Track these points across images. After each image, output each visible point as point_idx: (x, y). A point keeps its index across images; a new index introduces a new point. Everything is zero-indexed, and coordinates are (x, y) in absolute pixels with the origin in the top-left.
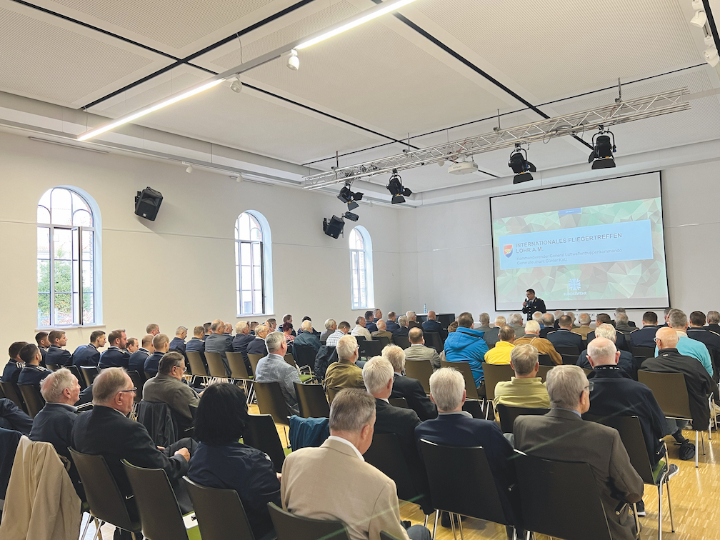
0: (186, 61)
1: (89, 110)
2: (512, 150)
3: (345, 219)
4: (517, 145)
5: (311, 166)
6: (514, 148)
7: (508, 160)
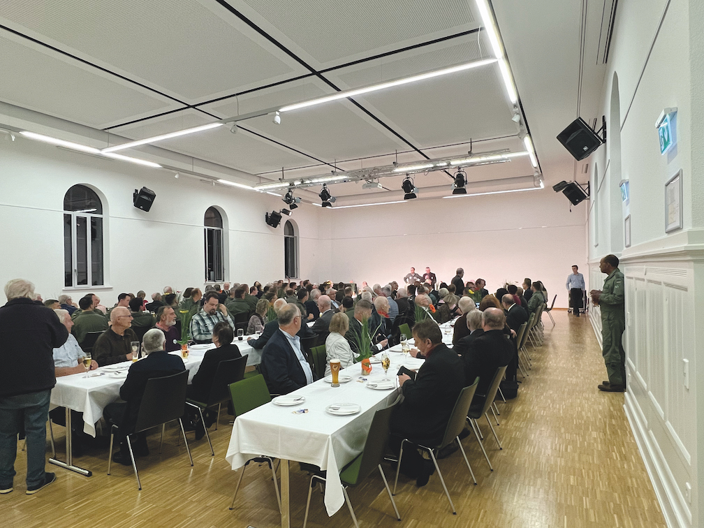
0: (194, 107)
1: (110, 131)
2: (404, 178)
3: (282, 214)
4: (407, 175)
5: (262, 175)
6: (405, 176)
7: (402, 185)
